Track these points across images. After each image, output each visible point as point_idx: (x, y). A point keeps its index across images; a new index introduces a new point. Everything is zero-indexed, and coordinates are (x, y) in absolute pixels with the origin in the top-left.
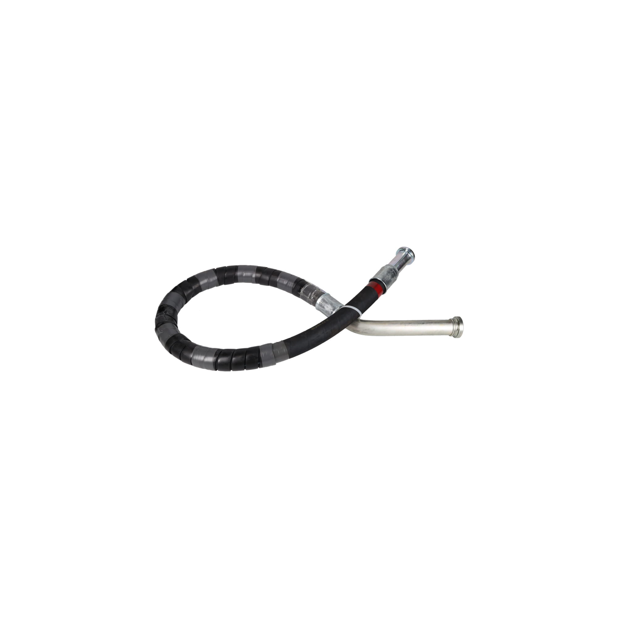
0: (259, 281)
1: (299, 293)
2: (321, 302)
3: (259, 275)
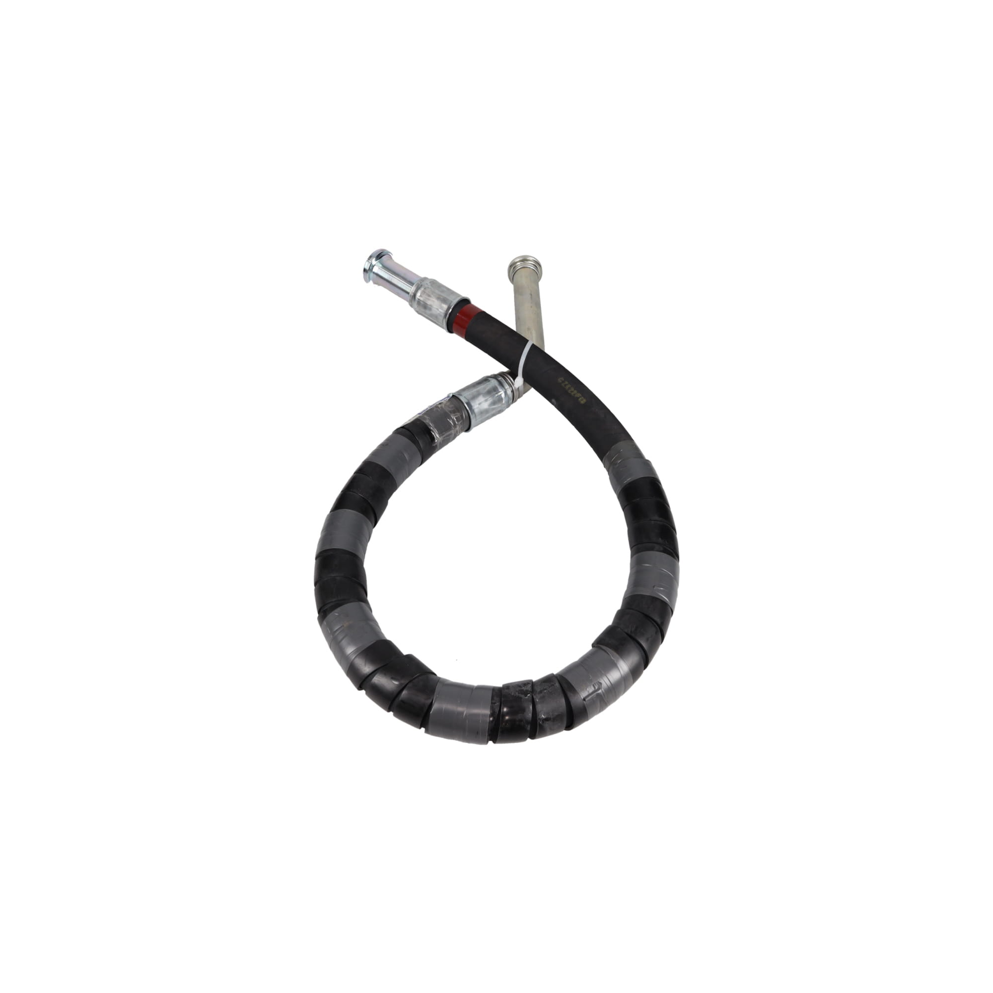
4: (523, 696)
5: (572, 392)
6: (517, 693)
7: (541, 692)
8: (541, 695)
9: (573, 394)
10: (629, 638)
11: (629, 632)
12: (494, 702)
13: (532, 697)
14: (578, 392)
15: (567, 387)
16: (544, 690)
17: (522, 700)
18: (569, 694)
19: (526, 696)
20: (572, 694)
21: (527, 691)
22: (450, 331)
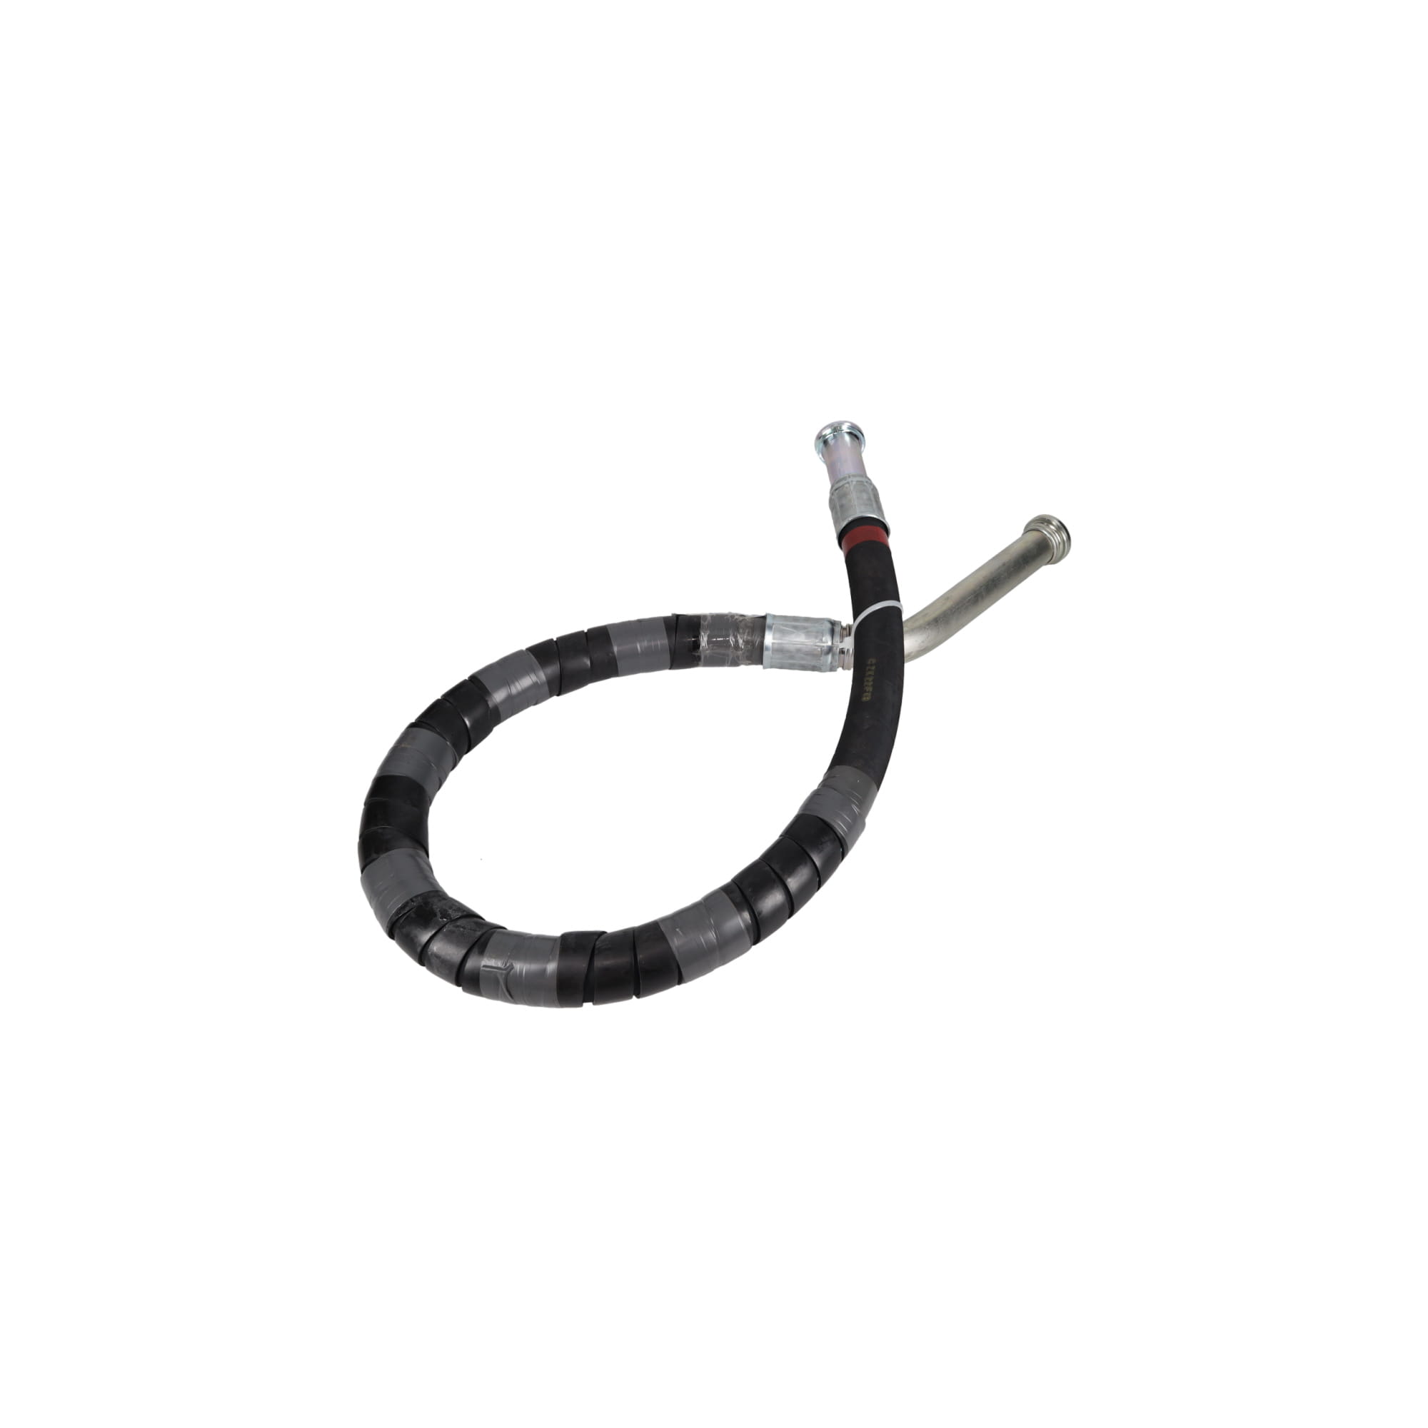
0: (561, 685)
1: (696, 654)
2: (775, 641)
3: (553, 669)
4: (439, 915)
5: (868, 681)
6: (439, 909)
7: (458, 926)
8: (454, 929)
9: (866, 683)
10: (590, 951)
11: (597, 947)
12: (414, 899)
13: (446, 924)
14: (872, 685)
15: (870, 673)
16: (463, 927)
17: (434, 919)
18: (476, 950)
19: (442, 918)
20: (477, 953)
21: (449, 915)
22: (841, 537)
